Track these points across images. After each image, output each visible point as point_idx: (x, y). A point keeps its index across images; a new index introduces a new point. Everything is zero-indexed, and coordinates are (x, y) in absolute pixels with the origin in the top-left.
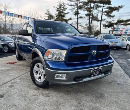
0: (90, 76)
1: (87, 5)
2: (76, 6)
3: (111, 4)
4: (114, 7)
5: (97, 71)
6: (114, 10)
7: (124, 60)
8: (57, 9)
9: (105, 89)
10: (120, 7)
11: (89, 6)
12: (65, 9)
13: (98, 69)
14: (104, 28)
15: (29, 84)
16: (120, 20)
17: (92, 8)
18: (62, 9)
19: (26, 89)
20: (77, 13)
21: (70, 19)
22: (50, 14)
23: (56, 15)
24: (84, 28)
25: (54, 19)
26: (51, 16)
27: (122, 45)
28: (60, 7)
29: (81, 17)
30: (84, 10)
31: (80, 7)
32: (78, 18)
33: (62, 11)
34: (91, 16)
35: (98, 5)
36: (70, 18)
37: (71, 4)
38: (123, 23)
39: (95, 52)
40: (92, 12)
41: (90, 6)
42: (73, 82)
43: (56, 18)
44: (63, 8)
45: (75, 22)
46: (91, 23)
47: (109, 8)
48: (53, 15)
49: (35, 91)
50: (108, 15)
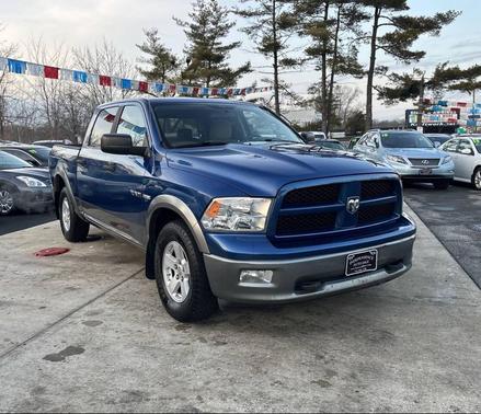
0: (342, 277)
1: (310, 13)
2: (266, 17)
3: (408, 8)
4: (421, 19)
5: (363, 260)
6: (422, 30)
7: (462, 228)
8: (189, 30)
9: (395, 320)
10: (445, 19)
11: (320, 17)
12: (221, 29)
13: (368, 254)
14: (382, 101)
15: (146, 314)
16: (446, 68)
17: (332, 22)
18: (211, 30)
19: (145, 329)
20: (271, 46)
21: (246, 69)
22: (162, 50)
23: (186, 56)
24: (303, 104)
25: (179, 72)
26: (164, 60)
27: (458, 170)
28: (203, 22)
29: (289, 62)
30: (300, 34)
31: (285, 23)
32: (275, 66)
33: (213, 38)
34: (328, 57)
35: (354, 11)
36: (244, 64)
37: (247, 10)
38: (458, 82)
39: (354, 202)
40: (333, 41)
41: (323, 14)
42: (294, 296)
43: (185, 66)
44: (214, 23)
45: (266, 80)
46: (332, 82)
47: (400, 22)
48: (172, 53)
49: (175, 332)
50: (398, 48)
